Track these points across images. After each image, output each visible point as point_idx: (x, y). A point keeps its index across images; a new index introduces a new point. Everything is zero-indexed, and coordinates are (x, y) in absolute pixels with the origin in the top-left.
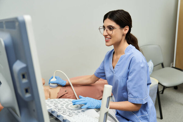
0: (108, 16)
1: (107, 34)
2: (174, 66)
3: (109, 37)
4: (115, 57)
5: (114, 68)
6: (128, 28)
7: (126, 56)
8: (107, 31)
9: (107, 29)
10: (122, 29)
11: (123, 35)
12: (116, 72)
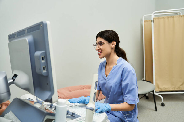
0: (99, 35)
1: (98, 49)
2: (145, 79)
3: (100, 51)
4: (108, 67)
5: (107, 76)
6: (115, 43)
7: (118, 67)
8: (98, 46)
9: (98, 44)
10: (110, 44)
11: (112, 48)
12: (109, 80)
